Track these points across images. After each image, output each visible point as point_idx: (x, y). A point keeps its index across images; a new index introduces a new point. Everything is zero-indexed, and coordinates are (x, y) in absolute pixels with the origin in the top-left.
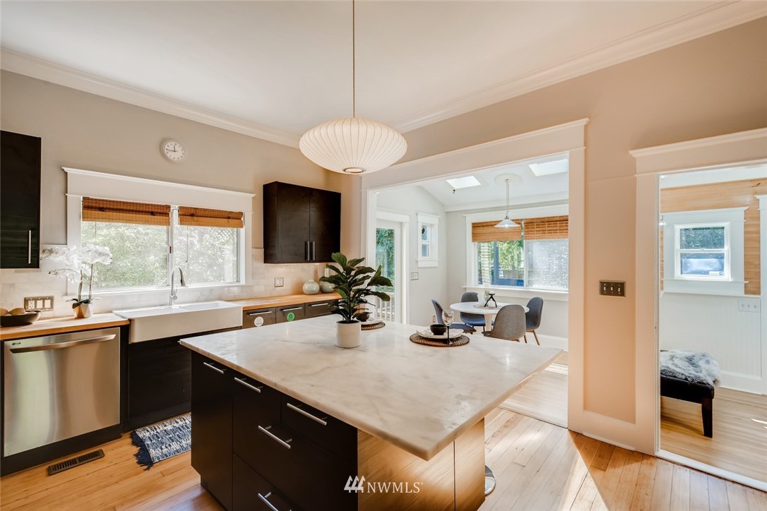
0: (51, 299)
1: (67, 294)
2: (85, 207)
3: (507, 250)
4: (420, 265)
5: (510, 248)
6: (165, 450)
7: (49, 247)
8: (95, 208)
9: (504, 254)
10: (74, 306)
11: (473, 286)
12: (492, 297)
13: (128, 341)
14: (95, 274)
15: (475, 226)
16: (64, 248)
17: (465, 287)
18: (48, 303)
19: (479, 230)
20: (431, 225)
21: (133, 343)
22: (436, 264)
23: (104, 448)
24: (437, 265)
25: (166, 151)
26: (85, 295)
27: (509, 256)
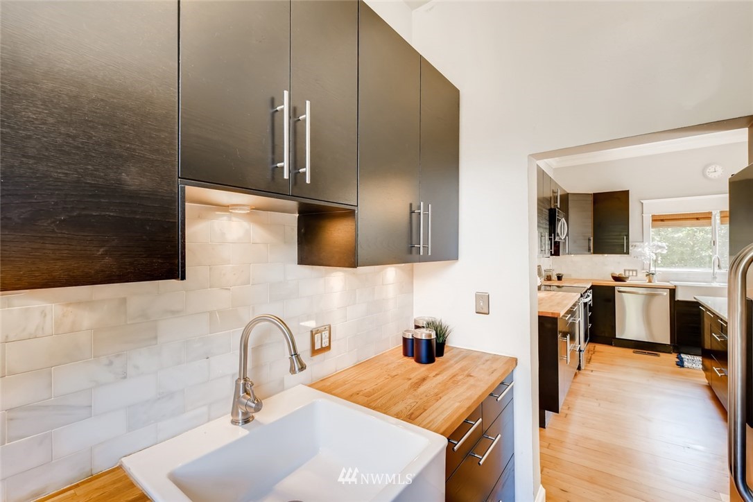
0: (636, 271)
1: (643, 269)
2: (653, 220)
6: (694, 365)
7: (634, 244)
8: (659, 220)
10: (647, 275)
13: (674, 298)
14: (659, 258)
16: (642, 244)
18: (634, 273)
21: (678, 301)
23: (661, 354)
25: (707, 174)
26: (652, 269)
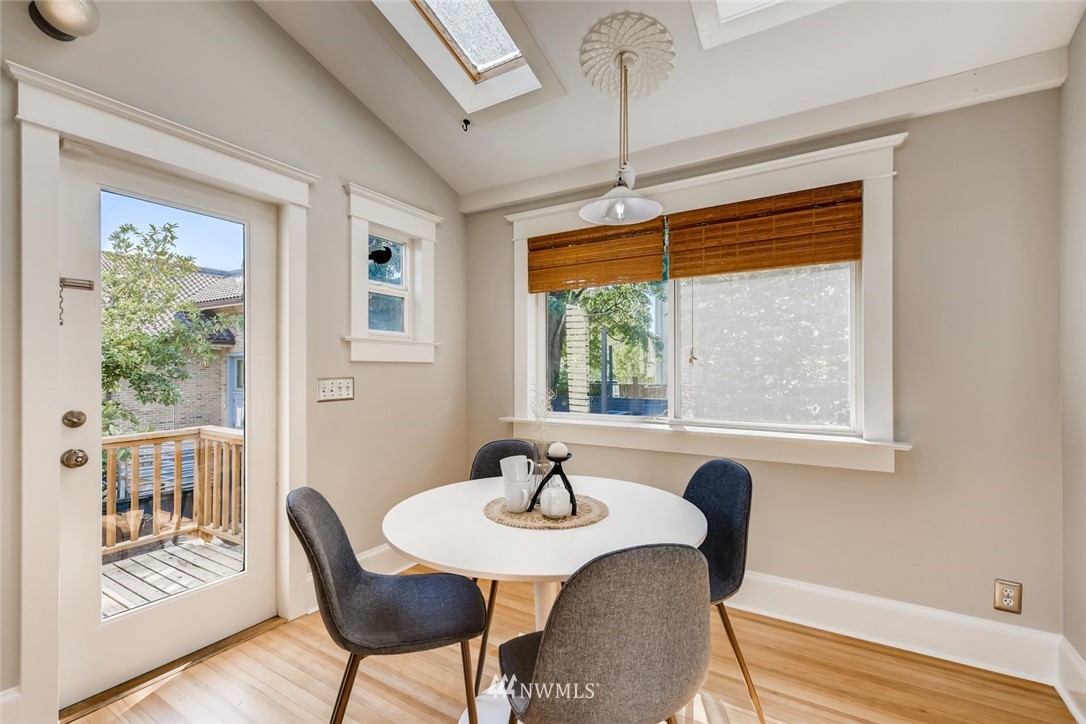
3: (626, 356)
4: (358, 353)
5: (629, 352)
9: (621, 361)
11: (531, 418)
12: (558, 470)
15: (537, 245)
17: (509, 419)
19: (547, 258)
20: (414, 242)
22: (428, 356)
24: (431, 359)
27: (629, 364)
